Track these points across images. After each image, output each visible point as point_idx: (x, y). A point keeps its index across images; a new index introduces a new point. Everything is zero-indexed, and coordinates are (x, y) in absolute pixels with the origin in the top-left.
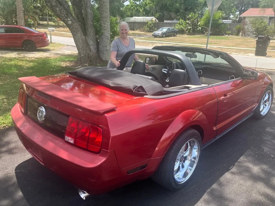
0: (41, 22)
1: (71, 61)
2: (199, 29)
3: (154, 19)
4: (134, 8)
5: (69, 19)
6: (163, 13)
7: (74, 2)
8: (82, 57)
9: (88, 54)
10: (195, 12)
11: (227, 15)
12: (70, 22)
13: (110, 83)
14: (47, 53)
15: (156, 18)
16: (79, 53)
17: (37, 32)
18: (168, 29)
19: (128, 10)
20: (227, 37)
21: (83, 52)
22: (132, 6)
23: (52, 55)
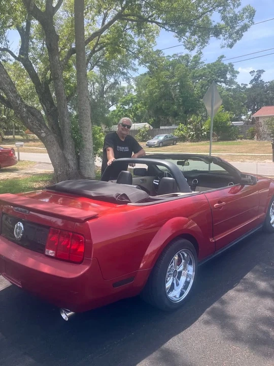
0: (5, 137)
1: (46, 181)
2: (205, 135)
3: (147, 125)
4: (122, 114)
5: (42, 131)
6: (158, 118)
7: (48, 111)
8: (59, 174)
9: (67, 171)
10: (197, 115)
11: (237, 115)
12: (43, 135)
13: (92, 193)
14: (15, 174)
15: (149, 124)
16: (56, 170)
17: (2, 149)
18: (166, 136)
19: (114, 116)
20: (239, 142)
21: (61, 169)
22: (119, 111)
23: (21, 176)
